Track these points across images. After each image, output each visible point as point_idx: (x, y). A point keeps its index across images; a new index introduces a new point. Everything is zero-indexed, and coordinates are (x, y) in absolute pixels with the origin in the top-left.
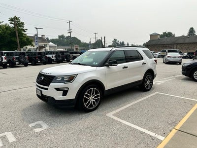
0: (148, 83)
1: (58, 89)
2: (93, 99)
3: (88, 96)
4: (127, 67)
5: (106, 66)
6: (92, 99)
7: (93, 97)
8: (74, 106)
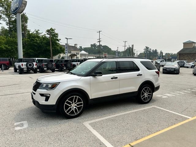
0: (146, 95)
1: (42, 95)
2: (76, 106)
3: (70, 104)
4: (117, 78)
5: (91, 76)
6: (74, 106)
7: (76, 105)
8: (55, 111)
